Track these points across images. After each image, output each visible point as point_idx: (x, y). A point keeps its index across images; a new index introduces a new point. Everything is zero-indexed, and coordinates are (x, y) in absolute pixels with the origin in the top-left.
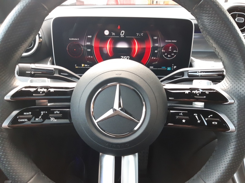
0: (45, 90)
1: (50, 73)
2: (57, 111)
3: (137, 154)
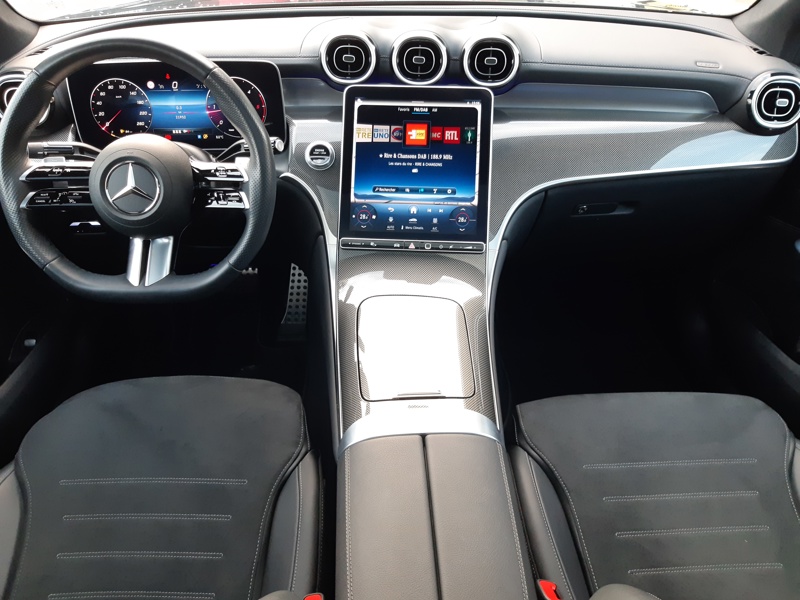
0: (61, 170)
1: (68, 153)
2: (76, 193)
3: (172, 238)
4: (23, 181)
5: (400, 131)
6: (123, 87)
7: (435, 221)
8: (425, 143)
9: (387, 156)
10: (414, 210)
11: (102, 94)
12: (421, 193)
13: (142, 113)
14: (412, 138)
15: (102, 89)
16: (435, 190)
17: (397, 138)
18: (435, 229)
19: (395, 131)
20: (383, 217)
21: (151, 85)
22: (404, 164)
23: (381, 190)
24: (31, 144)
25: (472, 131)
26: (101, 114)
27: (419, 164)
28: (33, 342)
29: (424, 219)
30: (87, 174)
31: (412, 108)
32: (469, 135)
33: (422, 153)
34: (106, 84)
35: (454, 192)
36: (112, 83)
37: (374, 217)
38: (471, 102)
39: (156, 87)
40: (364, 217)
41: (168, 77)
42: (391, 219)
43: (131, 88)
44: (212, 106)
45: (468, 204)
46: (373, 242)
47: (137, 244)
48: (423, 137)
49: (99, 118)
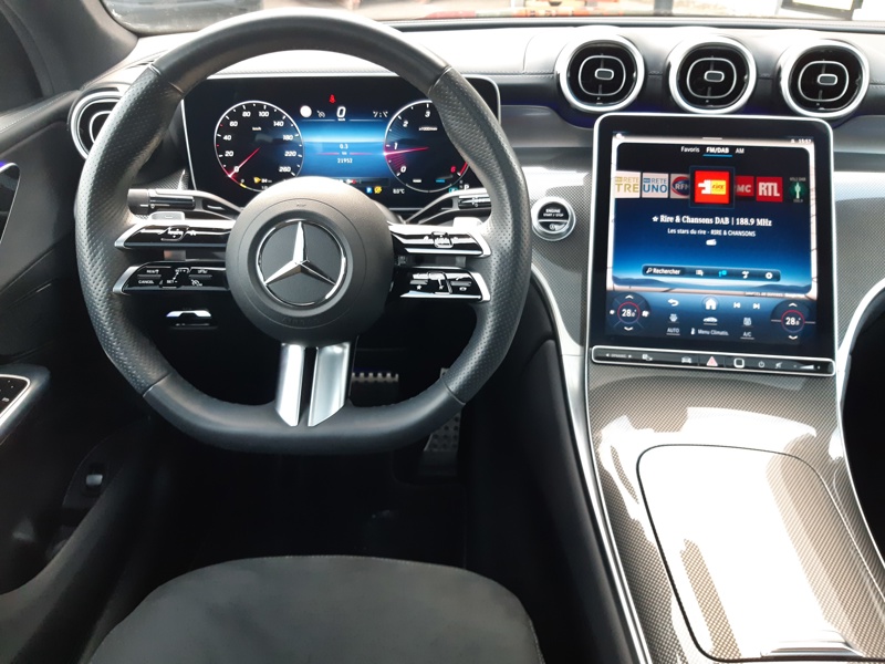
0: (181, 233)
1: (186, 207)
2: (202, 270)
3: (347, 345)
4: (120, 248)
5: (686, 182)
6: (264, 114)
7: (747, 322)
8: (726, 201)
9: (664, 219)
10: (711, 304)
11: (233, 124)
12: (723, 277)
13: (289, 154)
14: (704, 192)
15: (233, 116)
16: (746, 273)
17: (680, 192)
18: (747, 335)
19: (676, 181)
20: (660, 314)
21: (306, 111)
22: (693, 232)
23: (655, 271)
24: (133, 192)
25: (802, 183)
26: (229, 154)
27: (718, 232)
28: (99, 478)
29: (729, 319)
30: (224, 239)
31: (703, 148)
32: (798, 189)
33: (722, 215)
34: (240, 110)
35: (776, 277)
36: (249, 107)
37: (645, 314)
38: (797, 140)
39: (314, 114)
40: (628, 313)
41: (332, 99)
42: (674, 318)
43: (276, 116)
44: (393, 145)
45: (801, 296)
46: (646, 353)
47: (294, 355)
48: (723, 192)
49: (225, 160)
